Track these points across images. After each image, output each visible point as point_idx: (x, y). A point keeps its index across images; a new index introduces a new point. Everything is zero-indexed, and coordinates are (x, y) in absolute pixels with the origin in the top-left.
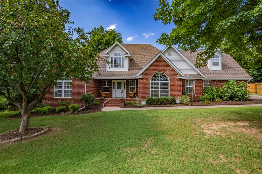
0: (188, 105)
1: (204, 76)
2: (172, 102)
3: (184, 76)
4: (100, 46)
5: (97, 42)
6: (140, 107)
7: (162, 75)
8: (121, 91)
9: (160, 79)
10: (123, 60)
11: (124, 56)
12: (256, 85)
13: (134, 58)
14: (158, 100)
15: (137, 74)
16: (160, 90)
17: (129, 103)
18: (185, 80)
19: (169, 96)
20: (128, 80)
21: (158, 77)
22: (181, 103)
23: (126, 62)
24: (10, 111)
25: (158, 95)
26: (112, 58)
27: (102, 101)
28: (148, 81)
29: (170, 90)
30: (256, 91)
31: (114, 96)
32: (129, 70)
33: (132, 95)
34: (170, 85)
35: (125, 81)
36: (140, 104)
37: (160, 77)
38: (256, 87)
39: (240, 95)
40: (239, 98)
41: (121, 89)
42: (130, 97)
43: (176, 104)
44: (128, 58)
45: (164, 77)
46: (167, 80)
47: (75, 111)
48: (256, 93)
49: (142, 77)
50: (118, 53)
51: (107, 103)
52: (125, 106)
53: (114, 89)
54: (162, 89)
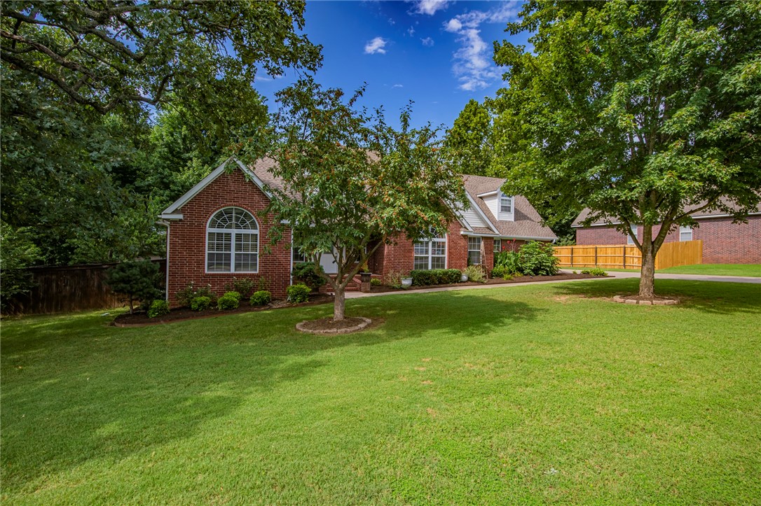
0: (483, 283)
1: (497, 232)
2: (457, 279)
3: (471, 230)
8: (332, 257)
14: (429, 275)
19: (446, 268)
21: (428, 230)
22: (470, 280)
29: (449, 257)
34: (449, 246)
36: (399, 282)
39: (548, 266)
40: (547, 270)
43: (461, 281)
45: (437, 232)
46: (443, 237)
54: (435, 254)
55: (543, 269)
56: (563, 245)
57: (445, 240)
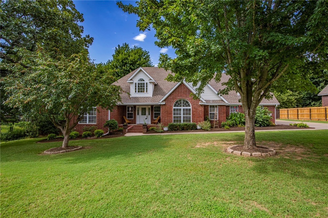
0: (207, 130)
1: (227, 102)
2: (193, 128)
3: (205, 102)
4: (124, 67)
5: (121, 62)
6: (162, 132)
7: (185, 101)
8: (145, 117)
9: (182, 106)
10: (147, 86)
11: (148, 82)
12: (298, 110)
13: (160, 83)
14: (180, 126)
15: (160, 100)
16: (182, 116)
17: (152, 129)
18: (208, 105)
19: (191, 122)
20: (152, 106)
21: (181, 103)
22: (201, 129)
23: (151, 88)
24: (31, 137)
25: (180, 121)
26: (136, 84)
27: (125, 127)
28: (171, 107)
29: (192, 116)
30: (298, 117)
31: (138, 122)
32: (153, 96)
33: (157, 121)
34: (192, 111)
35: (150, 107)
36: (163, 129)
37: (182, 103)
38: (298, 112)
39: (261, 121)
40: (260, 123)
41: (145, 115)
42: (155, 123)
43: (197, 129)
44: (152, 84)
45: (186, 104)
46: (189, 106)
47: (100, 135)
48: (298, 119)
49: (164, 103)
50: (142, 79)
51: (130, 129)
52: (148, 131)
53: (138, 114)
54: (185, 115)
55: (258, 123)
56: (316, 106)
57: (191, 108)
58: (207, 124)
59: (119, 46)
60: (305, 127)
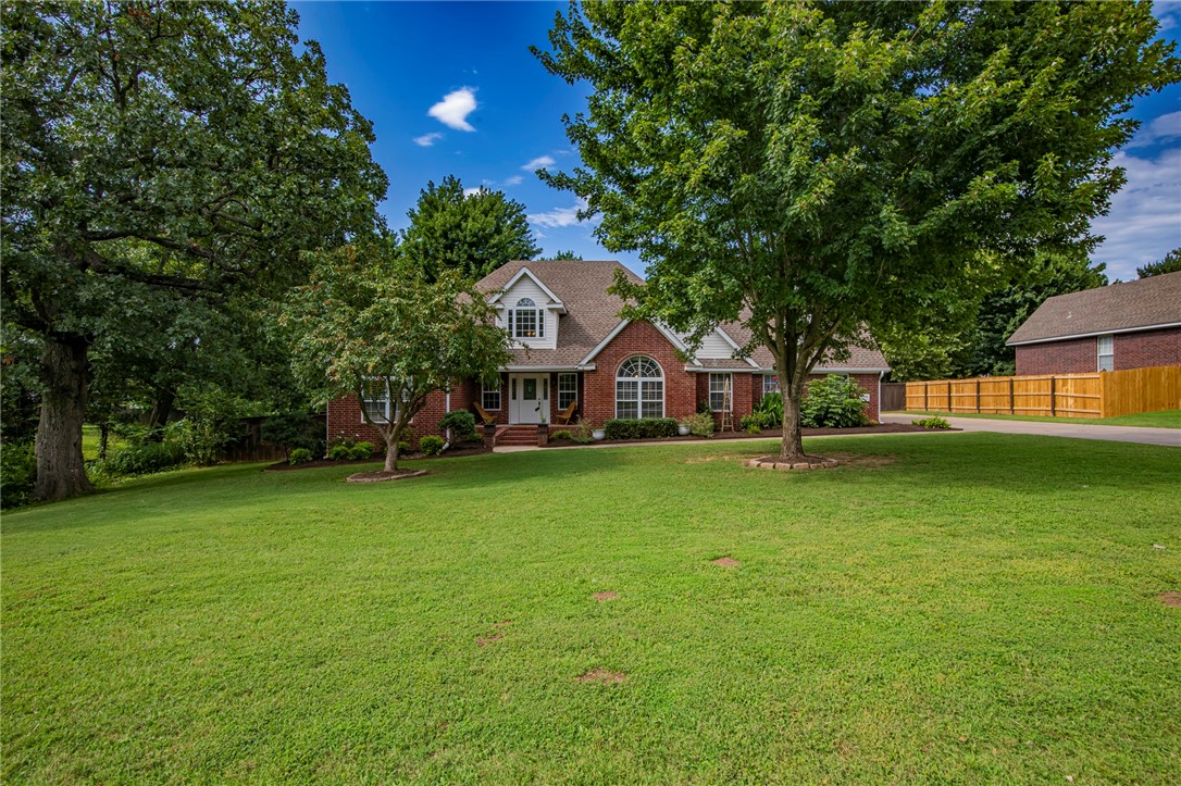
0: (706, 438)
1: (754, 365)
2: (670, 431)
3: (700, 364)
6: (590, 443)
7: (647, 362)
8: (534, 404)
9: (640, 374)
10: (541, 320)
11: (545, 307)
12: (950, 384)
13: (573, 309)
14: (635, 425)
15: (583, 360)
16: (640, 400)
17: (560, 437)
18: (707, 373)
19: (664, 416)
20: (554, 375)
21: (636, 366)
22: (691, 434)
23: (551, 324)
25: (635, 415)
26: (510, 313)
27: (490, 430)
28: (611, 378)
29: (667, 402)
30: (950, 405)
31: (513, 420)
32: (558, 346)
33: (567, 416)
34: (667, 387)
35: (548, 376)
36: (590, 435)
37: (640, 367)
38: (950, 392)
39: (837, 413)
40: (835, 419)
41: (535, 398)
42: (563, 421)
43: (678, 435)
44: (555, 313)
45: (650, 368)
46: (659, 375)
47: (434, 450)
49: (594, 368)
50: (529, 300)
51: (500, 437)
52: (551, 442)
53: (514, 398)
54: (646, 398)
55: (831, 418)
56: (1005, 375)
57: (662, 379)
58: (704, 422)
59: (431, 185)
60: (942, 427)
